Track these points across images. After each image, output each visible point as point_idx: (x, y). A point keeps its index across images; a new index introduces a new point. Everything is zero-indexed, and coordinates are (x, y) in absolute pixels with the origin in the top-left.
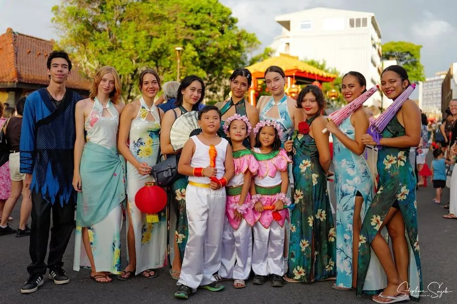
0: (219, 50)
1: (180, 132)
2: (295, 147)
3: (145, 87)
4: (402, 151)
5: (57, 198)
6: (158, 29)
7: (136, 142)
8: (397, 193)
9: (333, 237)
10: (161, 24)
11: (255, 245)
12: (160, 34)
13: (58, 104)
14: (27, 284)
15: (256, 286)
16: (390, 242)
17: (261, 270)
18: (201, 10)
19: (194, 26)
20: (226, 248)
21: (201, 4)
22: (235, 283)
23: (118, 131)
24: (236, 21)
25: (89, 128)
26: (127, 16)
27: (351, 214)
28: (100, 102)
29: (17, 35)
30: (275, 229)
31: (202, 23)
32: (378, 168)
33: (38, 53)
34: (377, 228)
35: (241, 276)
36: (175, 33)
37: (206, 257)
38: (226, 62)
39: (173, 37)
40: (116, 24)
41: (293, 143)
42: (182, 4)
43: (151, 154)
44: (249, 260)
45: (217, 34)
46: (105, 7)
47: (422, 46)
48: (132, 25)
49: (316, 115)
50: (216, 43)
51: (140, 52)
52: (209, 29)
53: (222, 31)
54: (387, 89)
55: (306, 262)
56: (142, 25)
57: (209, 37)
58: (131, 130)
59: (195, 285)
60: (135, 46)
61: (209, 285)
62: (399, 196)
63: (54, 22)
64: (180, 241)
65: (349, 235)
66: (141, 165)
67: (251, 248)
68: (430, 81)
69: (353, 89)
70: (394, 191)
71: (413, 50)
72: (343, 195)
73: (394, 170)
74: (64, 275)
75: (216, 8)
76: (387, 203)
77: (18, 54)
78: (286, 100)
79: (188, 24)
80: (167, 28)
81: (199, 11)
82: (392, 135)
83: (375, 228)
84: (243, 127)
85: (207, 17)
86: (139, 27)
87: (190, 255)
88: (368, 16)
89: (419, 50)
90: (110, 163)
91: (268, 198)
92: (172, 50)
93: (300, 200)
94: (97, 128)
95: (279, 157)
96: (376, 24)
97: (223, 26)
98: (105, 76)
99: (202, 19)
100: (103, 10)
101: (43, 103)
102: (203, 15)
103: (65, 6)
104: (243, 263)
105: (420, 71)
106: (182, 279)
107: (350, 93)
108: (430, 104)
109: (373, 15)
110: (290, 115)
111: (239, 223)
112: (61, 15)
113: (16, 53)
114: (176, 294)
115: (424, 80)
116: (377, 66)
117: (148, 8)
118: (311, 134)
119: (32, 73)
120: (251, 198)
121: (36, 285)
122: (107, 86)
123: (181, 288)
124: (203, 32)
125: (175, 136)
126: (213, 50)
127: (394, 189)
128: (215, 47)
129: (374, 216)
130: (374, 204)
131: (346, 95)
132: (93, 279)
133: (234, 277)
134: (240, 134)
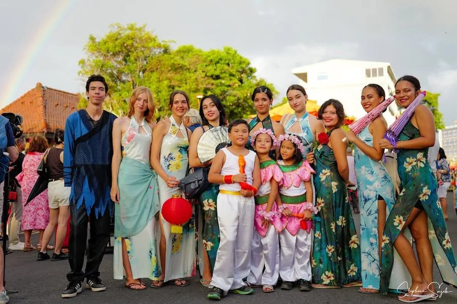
0: (239, 99)
1: (206, 146)
2: (315, 158)
3: (175, 106)
4: (421, 152)
5: (93, 210)
6: (179, 78)
7: (166, 157)
8: (419, 194)
9: (355, 243)
10: (182, 74)
11: (283, 252)
12: (182, 84)
13: (95, 123)
14: (67, 289)
15: (284, 291)
16: (414, 246)
17: (289, 276)
18: (220, 61)
19: (214, 77)
20: (255, 255)
21: (220, 55)
22: (264, 288)
23: (151, 148)
24: (254, 71)
25: (125, 143)
26: (150, 67)
27: (376, 218)
28: (136, 120)
29: (46, 89)
30: (301, 236)
31: (221, 73)
32: (399, 173)
33: (66, 106)
34: (400, 228)
35: (269, 281)
36: (196, 83)
37: (236, 262)
38: (245, 111)
39: (194, 86)
40: (139, 75)
41: (314, 154)
42: (202, 56)
43: (180, 168)
44: (277, 266)
45: (236, 83)
46: (129, 59)
47: (439, 95)
48: (155, 76)
49: (336, 127)
50: (235, 92)
51: (163, 100)
52: (228, 79)
53: (241, 81)
54: (401, 97)
55: (333, 267)
56: (164, 76)
57: (229, 86)
58: (163, 145)
59: (226, 287)
60: (158, 95)
61: (238, 289)
62: (421, 196)
63: (81, 74)
64: (209, 249)
65: (374, 239)
66: (170, 178)
67: (278, 255)
68: (450, 129)
69: (372, 100)
70: (416, 192)
71: (431, 98)
72: (366, 200)
73: (414, 171)
74: (101, 284)
75: (235, 59)
76: (409, 203)
77: (47, 107)
78: (308, 117)
79: (208, 74)
80: (187, 77)
81: (218, 62)
82: (409, 138)
83: (397, 228)
84: (267, 140)
85: (226, 67)
86: (161, 78)
87: (221, 259)
88: (384, 65)
89: (437, 99)
90: (146, 177)
91: (294, 207)
92: (193, 98)
93: (322, 207)
94: (134, 144)
95: (302, 168)
96: (393, 75)
97: (242, 75)
98: (140, 96)
99: (221, 70)
100: (126, 63)
101: (82, 122)
102: (222, 65)
103: (91, 60)
104: (270, 269)
105: (439, 119)
106: (214, 282)
107: (369, 103)
108: (451, 152)
109: (389, 64)
110: (311, 130)
111: (267, 230)
112: (87, 68)
113: (45, 106)
114: (209, 295)
115: (444, 128)
116: (395, 115)
117: (170, 59)
118: (329, 145)
119: (60, 124)
120: (278, 209)
121: (75, 291)
122: (142, 104)
123: (214, 289)
124: (223, 81)
125: (202, 149)
126: (232, 99)
127: (417, 190)
128: (234, 96)
129: (397, 217)
130: (398, 205)
131: (365, 106)
132: (129, 287)
133: (263, 283)
134: (264, 146)
